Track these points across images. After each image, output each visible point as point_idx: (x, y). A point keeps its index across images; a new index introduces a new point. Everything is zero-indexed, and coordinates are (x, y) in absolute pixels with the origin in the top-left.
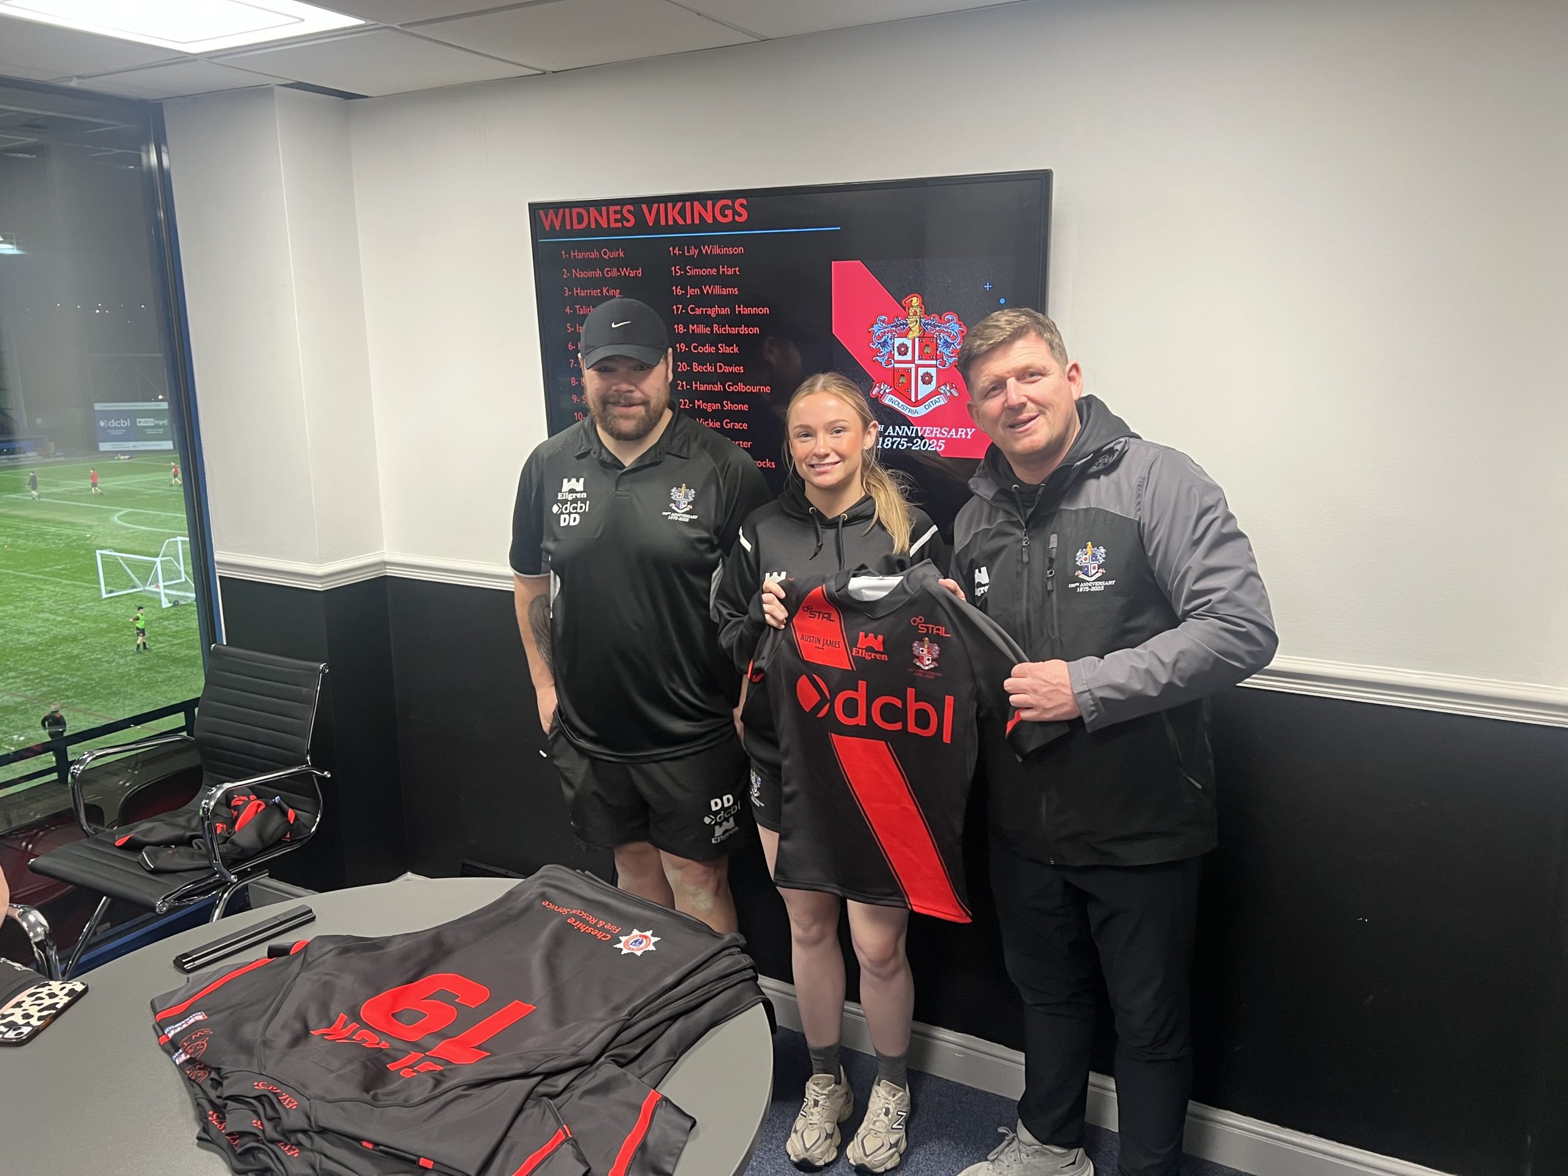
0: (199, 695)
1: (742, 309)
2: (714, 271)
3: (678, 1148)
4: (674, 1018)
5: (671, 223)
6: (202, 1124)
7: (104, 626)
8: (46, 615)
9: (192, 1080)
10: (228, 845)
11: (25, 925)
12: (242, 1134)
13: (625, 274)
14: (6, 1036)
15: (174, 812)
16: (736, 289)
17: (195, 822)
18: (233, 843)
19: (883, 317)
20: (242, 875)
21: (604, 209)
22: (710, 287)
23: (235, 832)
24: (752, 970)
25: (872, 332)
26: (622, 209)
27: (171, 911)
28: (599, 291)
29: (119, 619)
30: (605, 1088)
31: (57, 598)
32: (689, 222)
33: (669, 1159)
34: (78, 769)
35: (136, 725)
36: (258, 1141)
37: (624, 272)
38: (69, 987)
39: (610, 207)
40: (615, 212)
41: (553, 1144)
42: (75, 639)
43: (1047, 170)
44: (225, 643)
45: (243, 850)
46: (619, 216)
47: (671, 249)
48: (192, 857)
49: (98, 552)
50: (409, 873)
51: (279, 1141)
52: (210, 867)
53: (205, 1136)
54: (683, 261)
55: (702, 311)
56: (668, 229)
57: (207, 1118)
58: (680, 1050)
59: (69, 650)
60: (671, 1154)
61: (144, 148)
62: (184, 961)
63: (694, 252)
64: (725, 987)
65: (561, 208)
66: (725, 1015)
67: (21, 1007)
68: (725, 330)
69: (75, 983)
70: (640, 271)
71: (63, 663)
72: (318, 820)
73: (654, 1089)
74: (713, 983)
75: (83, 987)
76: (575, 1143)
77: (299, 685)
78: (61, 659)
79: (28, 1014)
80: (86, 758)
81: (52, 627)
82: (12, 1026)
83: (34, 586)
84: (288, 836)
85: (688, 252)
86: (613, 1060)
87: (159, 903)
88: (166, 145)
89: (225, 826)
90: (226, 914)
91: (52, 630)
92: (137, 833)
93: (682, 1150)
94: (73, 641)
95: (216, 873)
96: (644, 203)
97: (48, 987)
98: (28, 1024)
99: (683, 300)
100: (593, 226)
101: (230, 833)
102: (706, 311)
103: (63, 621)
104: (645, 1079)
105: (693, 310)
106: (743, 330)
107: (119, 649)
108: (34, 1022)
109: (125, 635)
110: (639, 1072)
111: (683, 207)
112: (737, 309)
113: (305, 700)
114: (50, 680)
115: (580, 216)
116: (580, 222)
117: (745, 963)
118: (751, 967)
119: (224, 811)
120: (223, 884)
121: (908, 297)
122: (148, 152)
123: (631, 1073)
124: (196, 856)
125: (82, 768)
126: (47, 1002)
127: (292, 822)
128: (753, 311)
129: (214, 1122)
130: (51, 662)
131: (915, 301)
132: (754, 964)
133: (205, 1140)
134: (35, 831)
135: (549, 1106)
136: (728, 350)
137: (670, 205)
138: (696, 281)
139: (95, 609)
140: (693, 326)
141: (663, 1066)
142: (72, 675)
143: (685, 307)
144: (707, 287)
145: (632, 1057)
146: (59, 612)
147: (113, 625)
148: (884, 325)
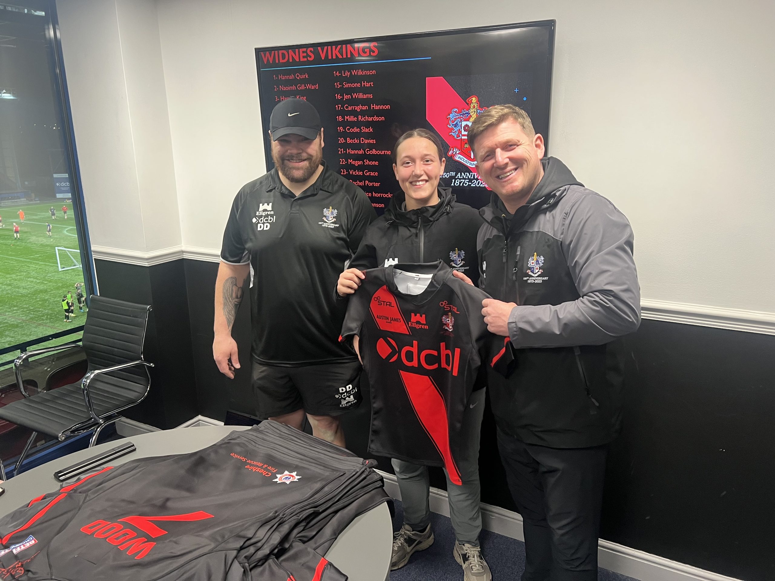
0: (85, 324)
1: (374, 106)
2: (358, 85)
5: (334, 57)
7: (60, 285)
13: (309, 87)
16: (371, 95)
19: (455, 110)
20: (106, 419)
21: (297, 50)
22: (357, 94)
25: (449, 118)
26: (307, 50)
29: (67, 281)
31: (37, 271)
32: (345, 57)
34: (18, 362)
39: (300, 49)
40: (303, 52)
42: (46, 291)
43: (553, 20)
46: (305, 54)
47: (335, 72)
49: (56, 248)
50: (200, 416)
52: (89, 416)
54: (342, 79)
55: (352, 108)
56: (333, 61)
58: (339, 531)
59: (43, 297)
62: (59, 475)
63: (347, 74)
64: (365, 492)
65: (273, 50)
66: (364, 510)
68: (365, 119)
70: (317, 86)
71: (40, 303)
72: (148, 389)
73: (323, 557)
74: (359, 490)
77: (136, 317)
78: (39, 301)
80: (24, 356)
81: (34, 285)
83: (26, 265)
85: (344, 74)
86: (299, 540)
87: (60, 435)
91: (35, 287)
95: (92, 418)
96: (319, 47)
99: (342, 102)
100: (291, 61)
102: (354, 108)
103: (40, 282)
105: (347, 107)
106: (376, 119)
112: (372, 107)
113: (140, 326)
114: (34, 311)
115: (283, 55)
116: (284, 58)
120: (97, 424)
123: (310, 547)
125: (20, 361)
128: (381, 107)
130: (34, 302)
131: (474, 100)
136: (367, 130)
137: (334, 47)
138: (350, 91)
139: (56, 276)
140: (347, 117)
141: (329, 542)
142: (45, 309)
143: (342, 106)
144: (355, 94)
145: (310, 537)
146: (38, 277)
147: (65, 285)
148: (456, 114)
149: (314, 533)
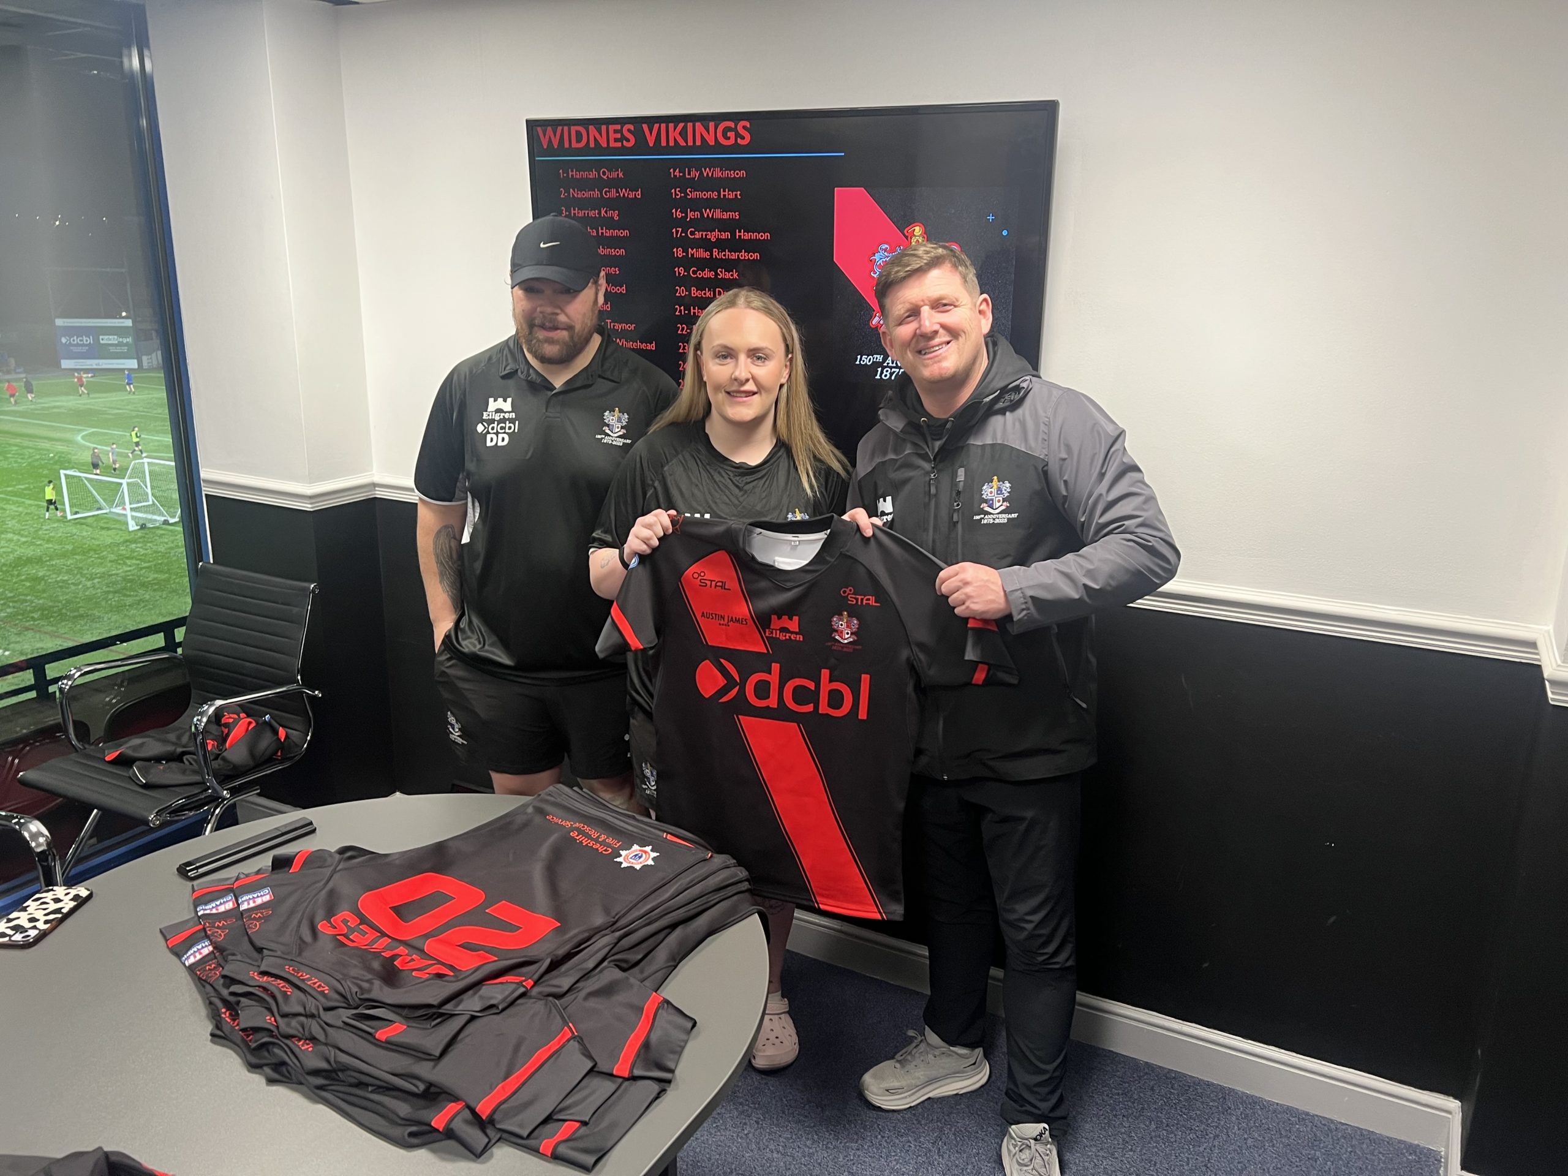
0: (187, 614)
1: (742, 234)
2: (715, 195)
3: (680, 1046)
4: (673, 926)
5: (672, 144)
6: (214, 1022)
7: (70, 547)
8: (10, 536)
9: (203, 980)
10: (219, 761)
11: (26, 835)
12: (256, 1030)
13: (624, 195)
14: (13, 939)
15: (161, 729)
16: (737, 213)
17: (185, 739)
18: (224, 759)
19: (885, 246)
20: (234, 792)
21: (604, 127)
22: (710, 211)
23: (226, 749)
24: (747, 883)
25: (873, 261)
26: (622, 128)
27: (164, 825)
28: (597, 211)
29: (84, 541)
30: (607, 991)
31: (22, 519)
32: (690, 143)
33: (671, 1056)
34: (66, 684)
35: (122, 642)
36: (272, 1036)
37: (623, 192)
38: (73, 892)
39: (610, 126)
40: (615, 131)
41: (560, 1040)
42: (39, 561)
43: (1053, 101)
44: (212, 561)
45: (235, 767)
46: (619, 136)
47: (672, 170)
48: (184, 772)
49: (62, 472)
50: (398, 793)
51: (293, 1036)
52: (204, 783)
53: (219, 1033)
54: (684, 184)
55: (702, 235)
56: (668, 150)
57: (220, 1016)
58: (681, 956)
59: (34, 571)
60: (673, 1052)
61: (125, 52)
62: (188, 869)
63: (695, 174)
64: (722, 898)
65: (560, 125)
66: (721, 925)
67: (26, 911)
68: (725, 255)
69: (79, 889)
70: (640, 192)
71: (28, 584)
72: (309, 738)
73: (656, 992)
74: (710, 895)
75: (88, 892)
76: (580, 1040)
77: (289, 605)
78: (26, 580)
79: (34, 918)
80: (74, 674)
81: (16, 548)
82: (18, 929)
84: (279, 754)
85: (689, 174)
86: (616, 965)
87: (152, 816)
88: (148, 47)
89: (216, 743)
90: (219, 827)
91: (16, 551)
92: (130, 747)
93: (683, 1048)
94: (37, 563)
95: (209, 788)
96: (644, 123)
97: (52, 893)
98: (35, 927)
99: (684, 223)
100: (592, 145)
101: (221, 750)
102: (706, 235)
103: (27, 542)
104: (647, 983)
105: (692, 233)
106: (743, 255)
107: (85, 572)
108: (41, 925)
109: (91, 557)
110: (641, 977)
111: (685, 128)
112: (737, 234)
113: (296, 621)
114: (16, 602)
115: (579, 134)
116: (579, 140)
117: (741, 876)
118: (747, 880)
119: (213, 728)
120: (216, 800)
121: (913, 225)
122: (130, 56)
123: (633, 977)
124: (188, 772)
125: (70, 683)
126: (53, 906)
127: (282, 740)
128: (754, 236)
129: (227, 1019)
130: (16, 583)
131: (918, 230)
132: (749, 877)
133: (219, 1036)
134: (21, 746)
135: (555, 1006)
136: (728, 275)
137: (671, 125)
138: (697, 205)
139: (61, 530)
140: (692, 250)
141: (664, 971)
142: (37, 596)
143: (685, 231)
144: (708, 210)
145: (633, 962)
146: (22, 532)
147: (79, 548)
148: (886, 254)
149: (640, 957)
